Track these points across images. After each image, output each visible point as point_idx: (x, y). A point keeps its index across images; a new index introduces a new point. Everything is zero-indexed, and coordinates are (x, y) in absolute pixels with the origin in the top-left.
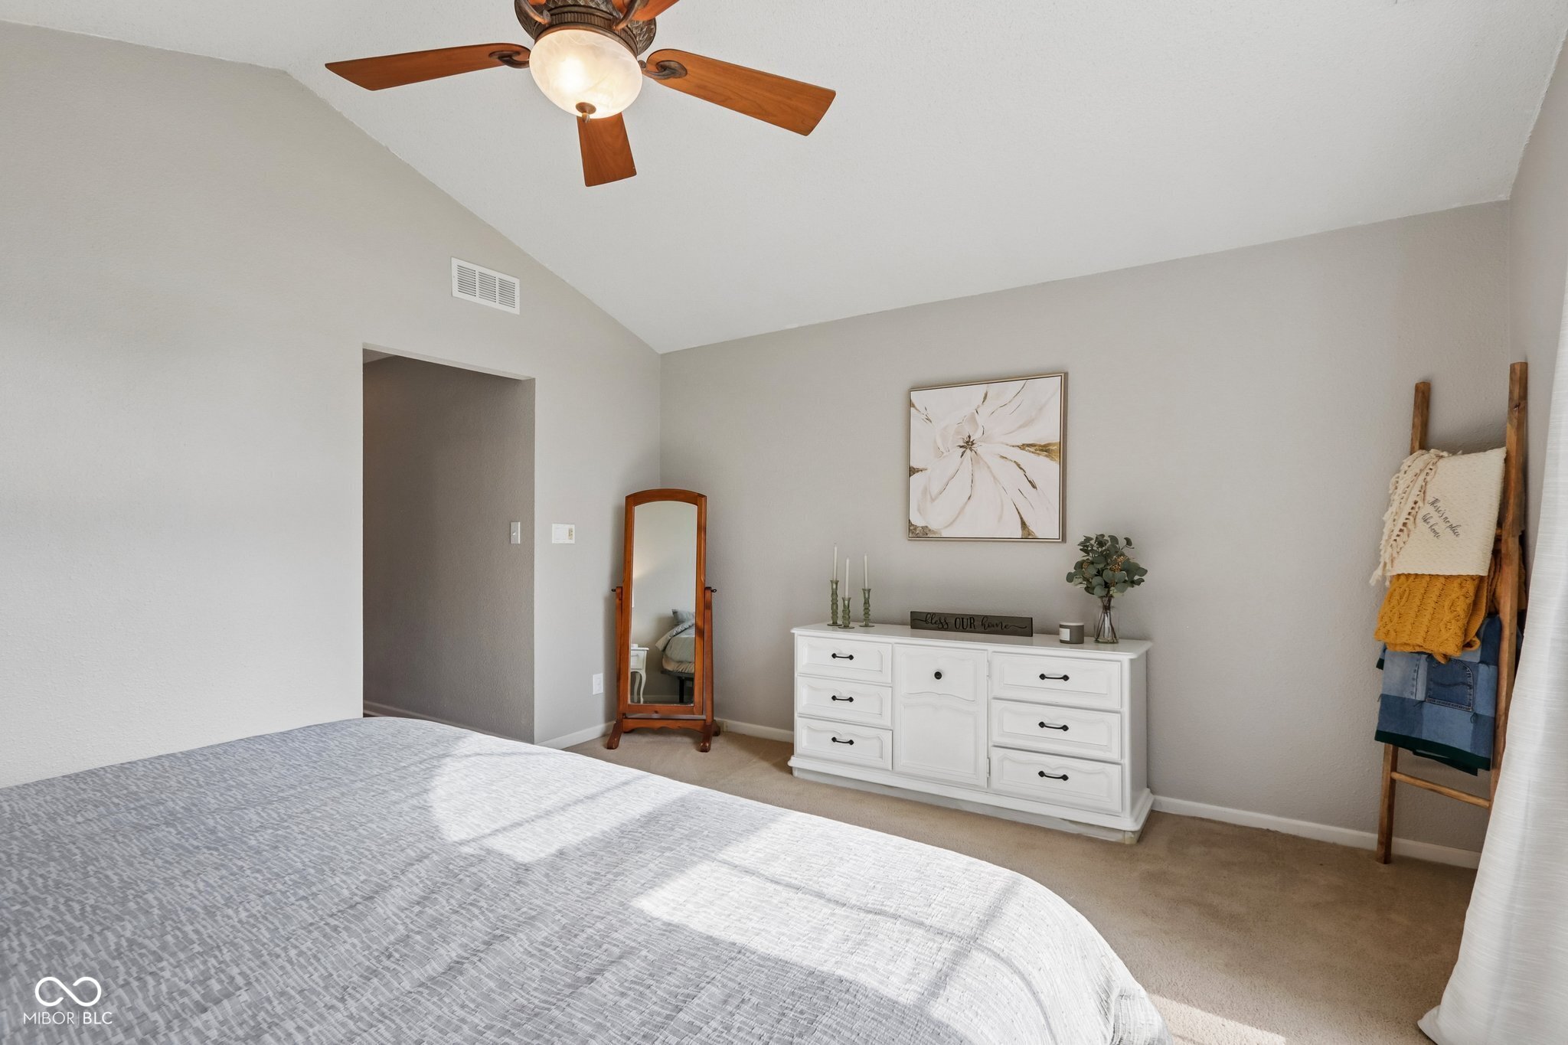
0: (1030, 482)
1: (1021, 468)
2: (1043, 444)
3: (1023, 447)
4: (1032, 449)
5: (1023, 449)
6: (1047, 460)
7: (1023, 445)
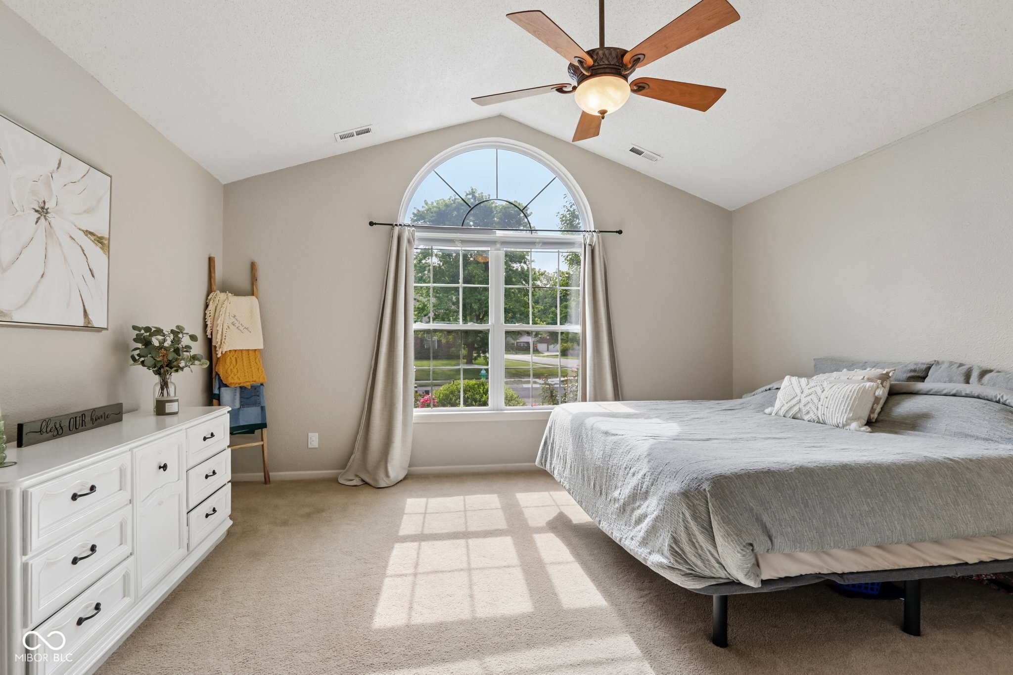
0: (90, 269)
1: (85, 255)
2: (99, 235)
3: (88, 233)
4: (92, 238)
5: (86, 235)
6: (101, 251)
7: (87, 231)
